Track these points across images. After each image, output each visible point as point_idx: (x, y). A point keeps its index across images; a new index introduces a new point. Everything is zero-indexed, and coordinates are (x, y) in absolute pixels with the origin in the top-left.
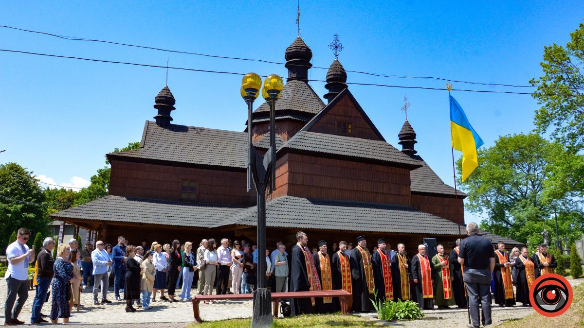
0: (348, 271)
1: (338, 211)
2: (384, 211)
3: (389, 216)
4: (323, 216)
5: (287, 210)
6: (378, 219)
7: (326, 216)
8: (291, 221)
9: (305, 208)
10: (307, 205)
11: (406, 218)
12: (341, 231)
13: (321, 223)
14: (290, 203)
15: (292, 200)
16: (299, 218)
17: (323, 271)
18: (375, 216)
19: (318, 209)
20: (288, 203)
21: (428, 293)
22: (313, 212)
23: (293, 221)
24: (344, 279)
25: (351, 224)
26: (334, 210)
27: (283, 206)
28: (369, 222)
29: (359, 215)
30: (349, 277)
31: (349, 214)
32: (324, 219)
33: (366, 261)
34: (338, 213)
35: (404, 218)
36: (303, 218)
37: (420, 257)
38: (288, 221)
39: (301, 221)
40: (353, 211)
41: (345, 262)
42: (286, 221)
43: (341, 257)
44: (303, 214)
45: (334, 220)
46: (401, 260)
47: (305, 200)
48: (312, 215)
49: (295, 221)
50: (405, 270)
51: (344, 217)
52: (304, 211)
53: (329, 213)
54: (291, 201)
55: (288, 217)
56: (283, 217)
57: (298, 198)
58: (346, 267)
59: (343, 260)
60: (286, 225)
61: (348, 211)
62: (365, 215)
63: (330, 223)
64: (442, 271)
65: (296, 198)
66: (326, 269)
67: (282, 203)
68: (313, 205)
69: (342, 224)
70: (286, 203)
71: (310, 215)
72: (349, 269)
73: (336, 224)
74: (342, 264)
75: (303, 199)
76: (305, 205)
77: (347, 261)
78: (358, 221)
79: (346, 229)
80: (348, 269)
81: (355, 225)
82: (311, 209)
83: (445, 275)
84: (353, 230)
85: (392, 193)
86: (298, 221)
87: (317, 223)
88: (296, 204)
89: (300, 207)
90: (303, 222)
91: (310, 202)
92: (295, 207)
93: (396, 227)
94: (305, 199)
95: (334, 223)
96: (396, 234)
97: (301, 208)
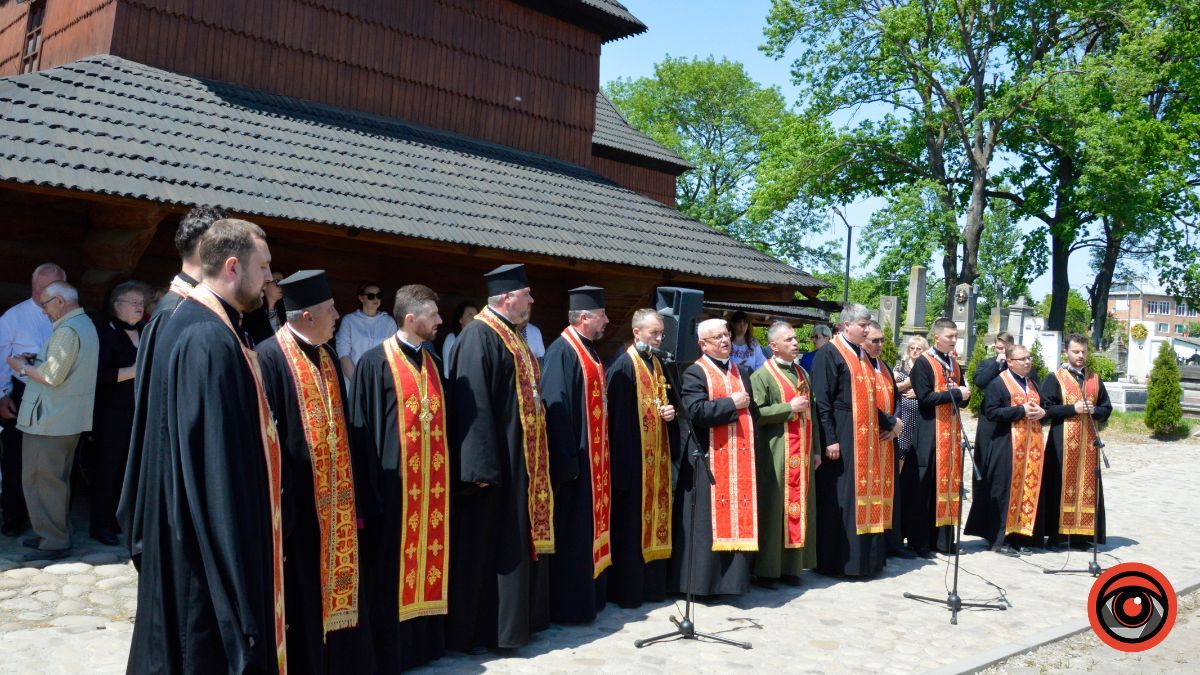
0: (435, 446)
1: (341, 147)
2: (515, 174)
3: (532, 194)
4: (276, 160)
5: (103, 112)
6: (495, 199)
7: (287, 162)
8: (115, 164)
9: (192, 116)
10: (202, 106)
11: (590, 206)
12: (353, 231)
13: (266, 187)
14: (119, 88)
15: (129, 78)
16: (161, 154)
17: (319, 452)
18: (484, 186)
19: (251, 129)
20: (108, 85)
21: (735, 528)
22: (229, 137)
23: (127, 165)
24: (415, 492)
25: (397, 209)
26: (321, 143)
27: (82, 93)
28: (467, 207)
29: (425, 175)
30: (436, 476)
31: (385, 167)
32: (280, 175)
33: (527, 395)
34: (337, 158)
35: (584, 205)
36: (182, 158)
37: (711, 371)
38: (101, 162)
39: (169, 172)
40: (397, 158)
41: (424, 399)
42: (89, 160)
43: (404, 371)
44: (180, 142)
45: (327, 183)
46: (647, 384)
47: (195, 87)
48: (224, 150)
49: (138, 167)
50: (658, 428)
51: (363, 175)
52: (186, 129)
53: (300, 151)
54: (125, 77)
55: (106, 144)
56: (76, 139)
57: (164, 74)
58: (427, 427)
59: (412, 390)
60: (88, 182)
61: (380, 155)
62: (446, 179)
63: (306, 194)
64: (787, 435)
65: (153, 71)
66: (333, 440)
67: (80, 78)
68: (227, 110)
69: (360, 203)
70: (98, 83)
71: (213, 148)
72: (440, 433)
73: (333, 199)
74: (405, 408)
75: (182, 79)
76: (191, 103)
77: (434, 389)
78: (425, 200)
79: (377, 228)
80: (437, 433)
81: (416, 213)
82: (222, 124)
83: (797, 451)
84: (407, 232)
85: (536, 113)
86: (153, 169)
87: (250, 185)
88: (148, 95)
89: (168, 111)
90: (179, 174)
91: (211, 96)
92: (144, 105)
93: (567, 236)
94: (195, 83)
95: (323, 197)
96: (565, 265)
97: (174, 113)
